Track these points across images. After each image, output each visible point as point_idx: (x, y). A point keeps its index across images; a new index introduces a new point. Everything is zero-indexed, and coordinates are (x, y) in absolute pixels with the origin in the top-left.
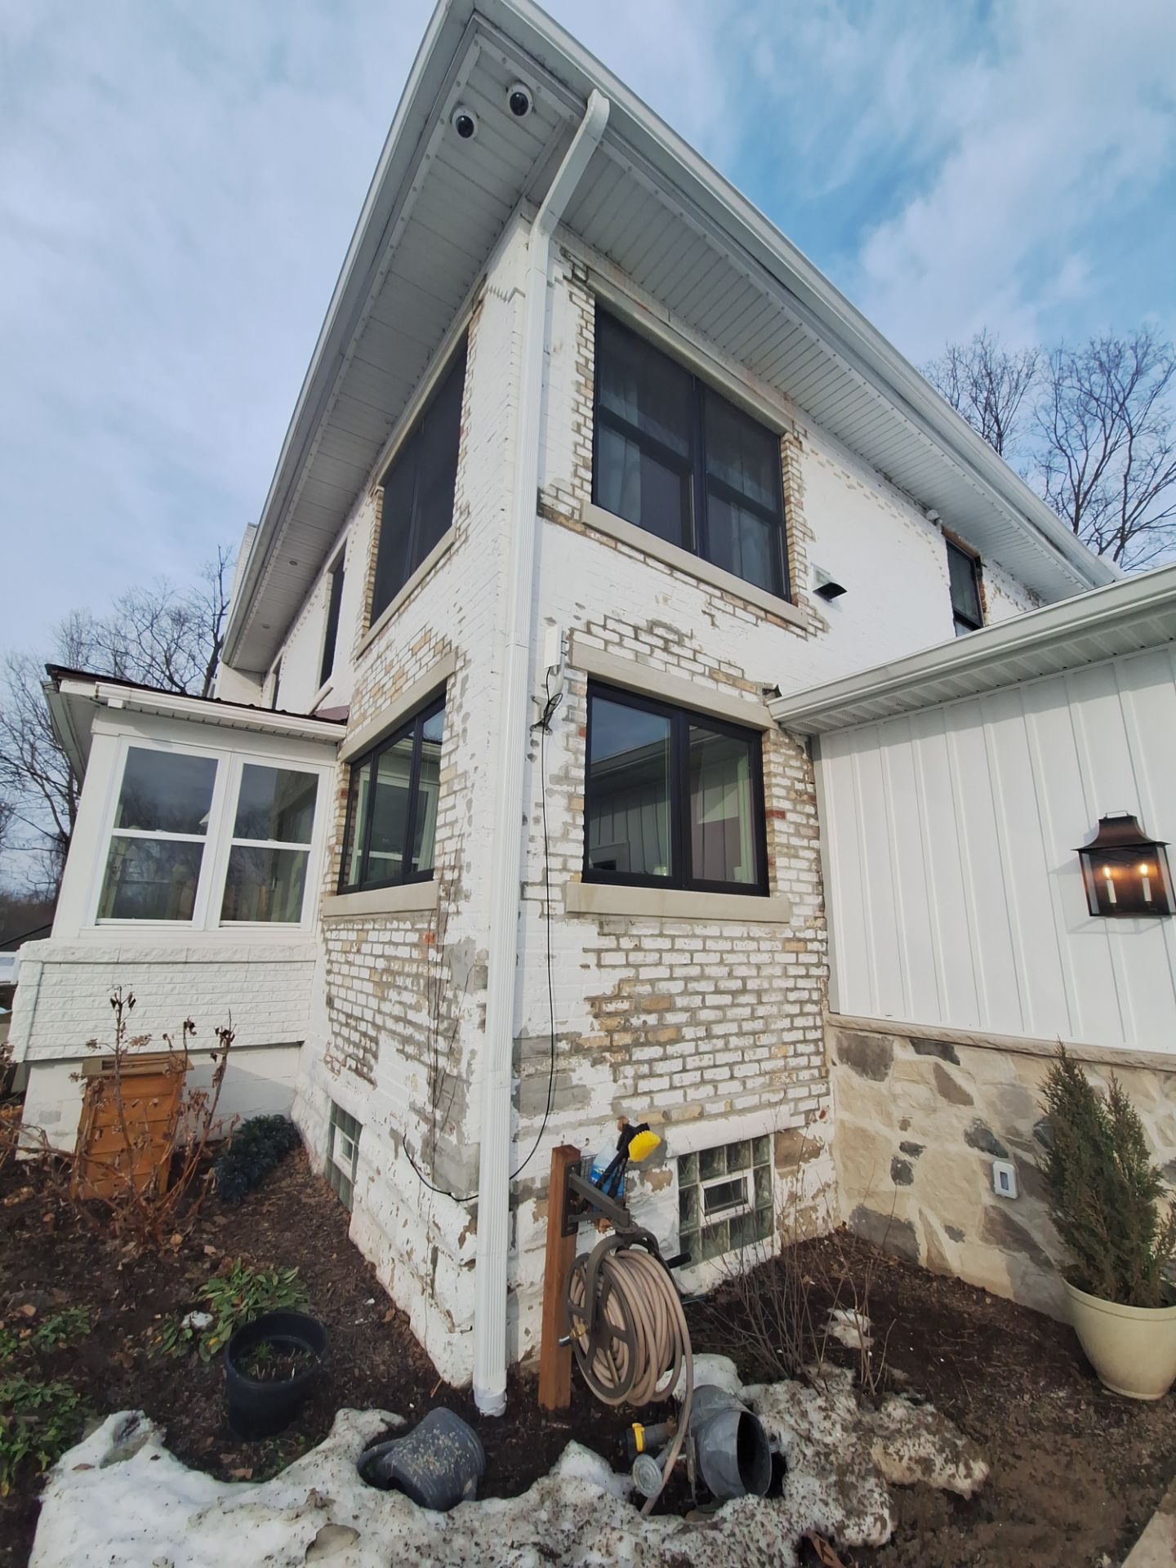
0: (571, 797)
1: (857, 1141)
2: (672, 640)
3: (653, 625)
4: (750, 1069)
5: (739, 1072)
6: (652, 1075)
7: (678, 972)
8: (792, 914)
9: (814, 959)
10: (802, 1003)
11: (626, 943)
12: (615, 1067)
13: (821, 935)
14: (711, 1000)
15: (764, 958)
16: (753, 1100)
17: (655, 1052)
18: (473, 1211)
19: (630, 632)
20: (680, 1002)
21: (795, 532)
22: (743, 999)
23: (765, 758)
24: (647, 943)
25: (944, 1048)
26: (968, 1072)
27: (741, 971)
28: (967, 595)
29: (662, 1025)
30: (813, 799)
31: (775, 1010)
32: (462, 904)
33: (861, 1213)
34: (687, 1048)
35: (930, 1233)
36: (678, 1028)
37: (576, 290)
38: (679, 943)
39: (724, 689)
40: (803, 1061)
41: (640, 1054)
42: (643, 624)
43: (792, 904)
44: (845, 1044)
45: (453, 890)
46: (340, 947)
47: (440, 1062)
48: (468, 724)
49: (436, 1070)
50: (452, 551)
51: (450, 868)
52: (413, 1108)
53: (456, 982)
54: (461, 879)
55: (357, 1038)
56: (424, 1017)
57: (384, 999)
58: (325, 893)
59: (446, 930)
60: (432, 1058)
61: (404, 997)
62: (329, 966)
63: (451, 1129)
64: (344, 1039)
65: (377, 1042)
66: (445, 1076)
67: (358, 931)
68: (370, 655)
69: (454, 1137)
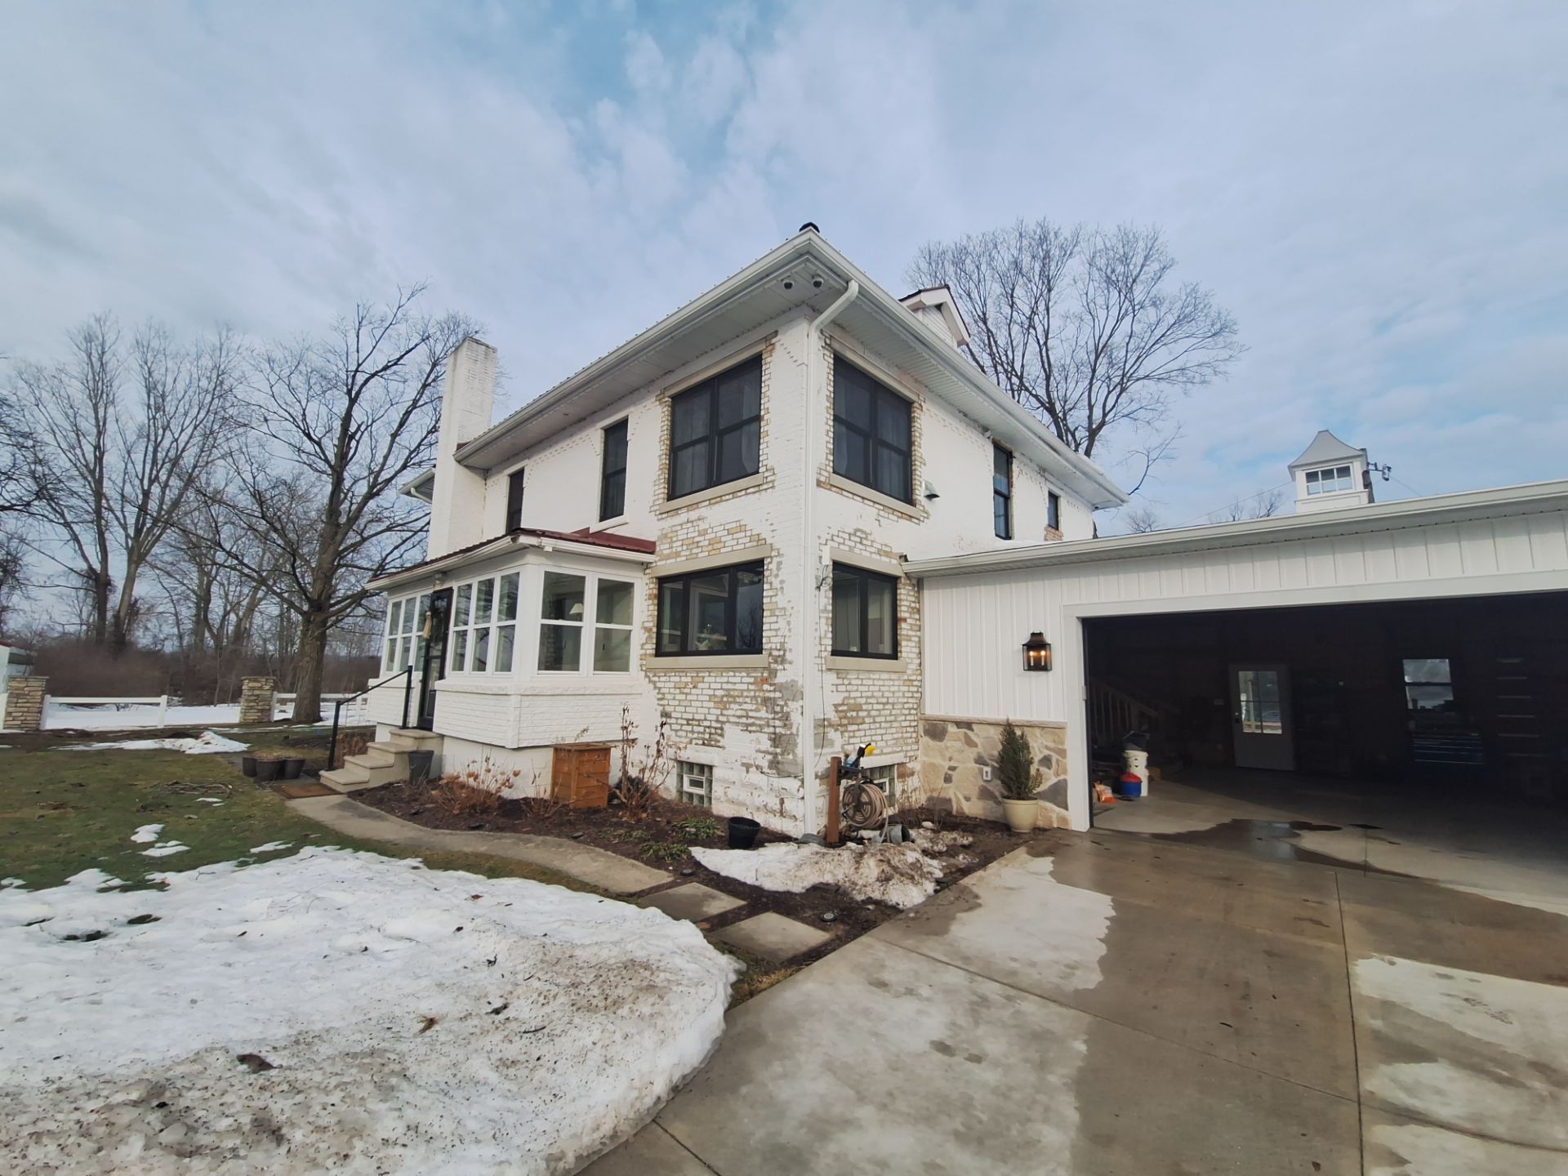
0: (827, 618)
1: (930, 768)
2: (862, 537)
3: (857, 530)
4: (888, 737)
5: (885, 737)
6: (854, 737)
7: (864, 694)
8: (907, 668)
9: (915, 689)
10: (910, 709)
11: (846, 682)
12: (842, 732)
13: (919, 678)
14: (876, 707)
15: (896, 688)
16: (889, 750)
17: (855, 727)
18: (802, 781)
19: (847, 536)
20: (864, 707)
21: (917, 463)
22: (887, 707)
23: (899, 591)
24: (853, 682)
25: (968, 725)
26: (978, 735)
27: (886, 694)
28: (1004, 480)
29: (858, 717)
30: (919, 611)
31: (899, 712)
32: (787, 666)
33: (930, 799)
34: (866, 726)
35: (958, 800)
36: (863, 718)
37: (826, 352)
38: (865, 682)
39: (884, 559)
40: (909, 735)
41: (851, 728)
42: (852, 531)
43: (908, 663)
44: (927, 727)
45: (779, 659)
46: (672, 685)
47: (778, 730)
48: (784, 586)
49: (775, 733)
50: (761, 488)
51: (776, 649)
52: (759, 751)
53: (785, 698)
54: (784, 655)
55: (701, 729)
56: (763, 713)
57: (726, 709)
58: (646, 655)
59: (776, 677)
60: (771, 730)
61: (745, 706)
62: (660, 696)
63: (788, 754)
64: (687, 731)
65: (722, 729)
66: (781, 735)
67: (692, 677)
68: (678, 517)
69: (791, 757)
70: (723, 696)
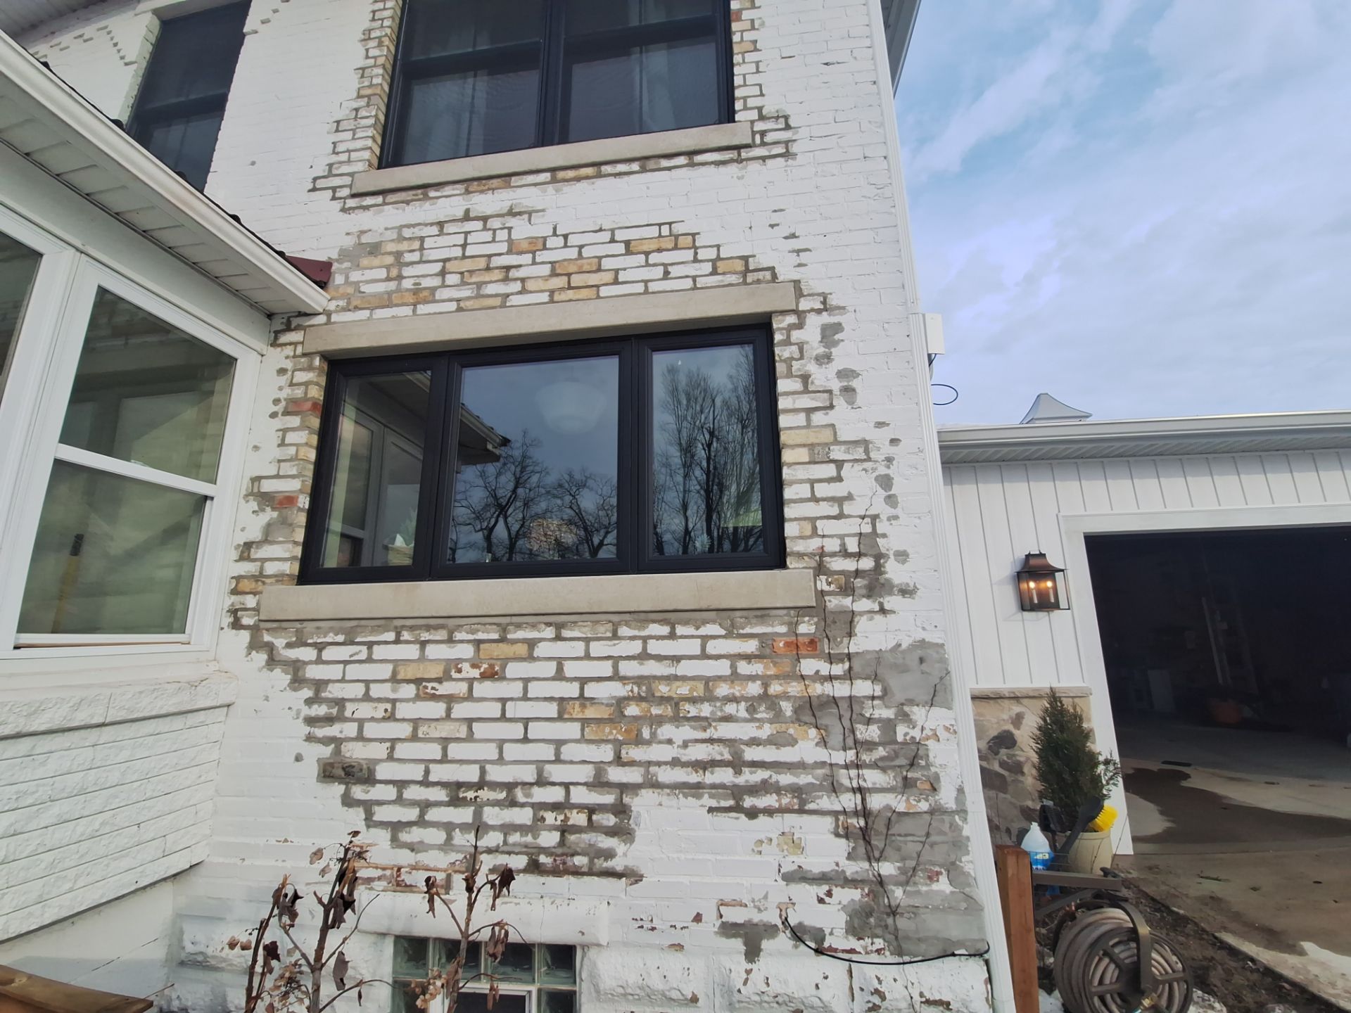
18: (989, 961)
32: (892, 601)
45: (859, 582)
46: (386, 671)
47: (876, 802)
48: (855, 383)
49: (865, 813)
50: (744, 154)
51: (845, 553)
52: (798, 876)
53: (899, 696)
54: (878, 569)
55: (523, 816)
56: (807, 748)
57: (639, 741)
58: (259, 577)
59: (850, 635)
60: (849, 801)
61: (725, 730)
62: (320, 710)
63: (933, 877)
64: (449, 827)
65: (621, 810)
66: (893, 817)
67: (478, 643)
68: (427, 205)
69: (943, 885)
70: (621, 702)
